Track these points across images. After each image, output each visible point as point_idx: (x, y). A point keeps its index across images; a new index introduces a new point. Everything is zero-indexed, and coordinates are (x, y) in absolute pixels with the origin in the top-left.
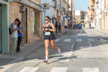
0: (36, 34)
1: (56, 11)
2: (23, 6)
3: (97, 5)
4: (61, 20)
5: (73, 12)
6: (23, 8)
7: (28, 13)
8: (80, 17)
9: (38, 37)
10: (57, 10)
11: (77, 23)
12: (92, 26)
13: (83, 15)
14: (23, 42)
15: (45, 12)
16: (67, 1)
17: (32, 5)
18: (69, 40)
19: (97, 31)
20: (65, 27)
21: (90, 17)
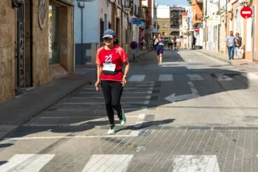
0: (59, 62)
1: (110, 5)
4: (122, 27)
5: (152, 10)
7: (35, 9)
8: (169, 21)
9: (64, 70)
10: (114, 4)
13: (176, 15)
14: (21, 84)
15: (82, 7)
19: (208, 55)
20: (133, 45)
21: (192, 22)
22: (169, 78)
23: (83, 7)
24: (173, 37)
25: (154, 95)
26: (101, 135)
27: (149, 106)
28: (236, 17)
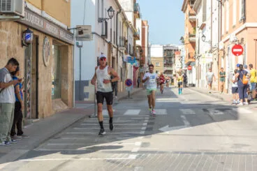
0: (60, 97)
1: (106, 44)
2: (27, 31)
3: (203, 32)
4: (117, 65)
5: (146, 49)
6: (27, 34)
7: (40, 48)
10: (110, 44)
12: (189, 82)
13: (169, 55)
15: (80, 47)
16: (132, 23)
17: (50, 29)
18: (136, 112)
19: (201, 92)
20: (128, 83)
21: (185, 61)
22: (163, 112)
23: (82, 46)
25: (149, 126)
28: (228, 55)
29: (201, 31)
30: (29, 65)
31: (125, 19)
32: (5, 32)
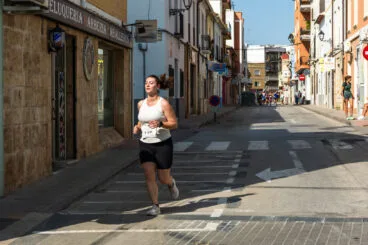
0: (113, 125)
1: (182, 46)
3: (320, 27)
4: (199, 76)
5: (241, 52)
7: (79, 54)
8: (264, 67)
9: (119, 136)
10: (187, 45)
11: (253, 87)
13: (274, 59)
15: (144, 51)
16: (221, 18)
17: (93, 25)
19: (319, 113)
21: (296, 68)
22: (263, 145)
23: (146, 50)
24: (269, 88)
26: (165, 228)
27: (234, 186)
28: (357, 59)
29: (317, 25)
30: (61, 79)
31: (209, 10)
32: (20, 31)
